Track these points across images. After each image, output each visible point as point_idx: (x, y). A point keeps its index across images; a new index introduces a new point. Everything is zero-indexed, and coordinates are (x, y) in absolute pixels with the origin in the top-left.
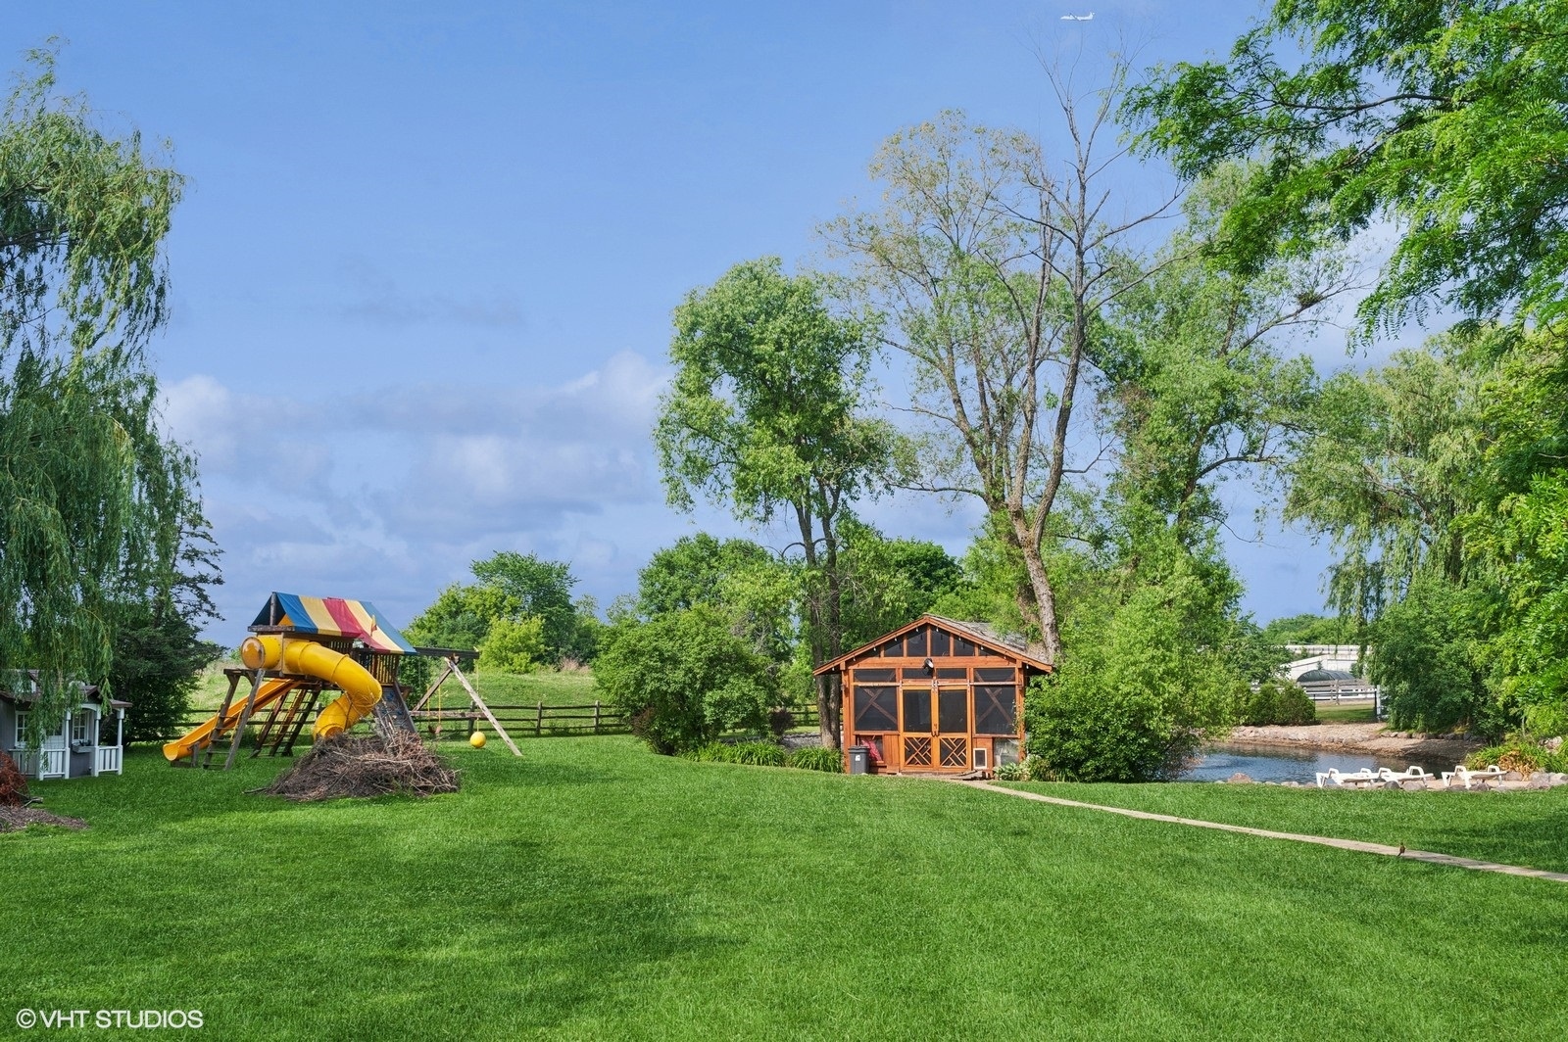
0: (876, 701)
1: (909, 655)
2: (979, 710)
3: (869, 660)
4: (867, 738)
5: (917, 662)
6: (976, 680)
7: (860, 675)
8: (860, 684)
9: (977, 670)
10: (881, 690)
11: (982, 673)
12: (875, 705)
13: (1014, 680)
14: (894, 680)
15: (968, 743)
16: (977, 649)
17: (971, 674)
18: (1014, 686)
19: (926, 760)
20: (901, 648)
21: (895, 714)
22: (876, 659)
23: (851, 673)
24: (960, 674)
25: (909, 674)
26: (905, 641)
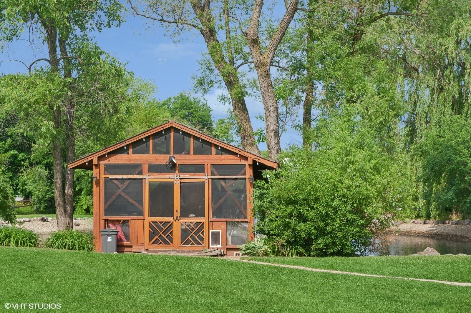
0: (124, 190)
1: (153, 153)
2: (215, 199)
3: (118, 156)
4: (114, 222)
5: (163, 159)
6: (212, 174)
7: (109, 168)
8: (110, 177)
9: (214, 166)
10: (127, 182)
11: (217, 168)
12: (123, 194)
13: (245, 174)
14: (140, 173)
15: (206, 226)
16: (213, 149)
17: (208, 169)
18: (245, 179)
19: (168, 241)
20: (148, 146)
21: (141, 202)
22: (124, 156)
23: (102, 167)
24: (199, 169)
25: (154, 168)
26: (151, 141)
